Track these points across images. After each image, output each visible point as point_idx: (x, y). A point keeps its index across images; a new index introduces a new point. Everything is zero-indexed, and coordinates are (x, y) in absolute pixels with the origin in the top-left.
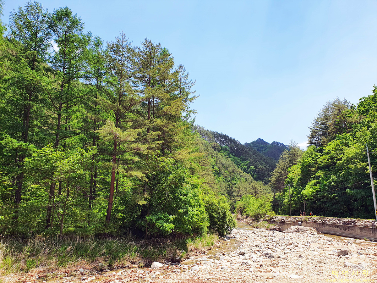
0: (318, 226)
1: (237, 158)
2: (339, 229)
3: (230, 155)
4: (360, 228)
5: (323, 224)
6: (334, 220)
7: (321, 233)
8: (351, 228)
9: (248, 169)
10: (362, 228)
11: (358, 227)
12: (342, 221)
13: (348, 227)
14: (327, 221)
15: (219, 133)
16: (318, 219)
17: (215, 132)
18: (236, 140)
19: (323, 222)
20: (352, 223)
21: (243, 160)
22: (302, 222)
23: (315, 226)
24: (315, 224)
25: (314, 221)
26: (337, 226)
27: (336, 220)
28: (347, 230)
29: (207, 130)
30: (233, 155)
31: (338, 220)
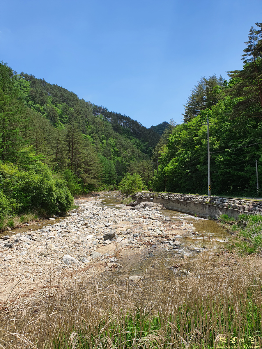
0: (165, 201)
1: (137, 139)
2: (179, 205)
3: (131, 137)
4: (194, 203)
5: (169, 200)
6: (178, 196)
7: (166, 209)
8: (188, 204)
9: (147, 149)
10: (196, 204)
11: (193, 203)
12: (183, 197)
13: (186, 202)
14: (172, 197)
15: (122, 114)
16: (166, 195)
17: (118, 113)
18: (138, 122)
19: (169, 198)
20: (190, 199)
21: (143, 142)
22: (153, 198)
23: (163, 202)
24: (163, 200)
25: (163, 197)
26: (178, 202)
27: (179, 196)
28: (185, 206)
29: (110, 111)
30: (134, 137)
31: (181, 196)
